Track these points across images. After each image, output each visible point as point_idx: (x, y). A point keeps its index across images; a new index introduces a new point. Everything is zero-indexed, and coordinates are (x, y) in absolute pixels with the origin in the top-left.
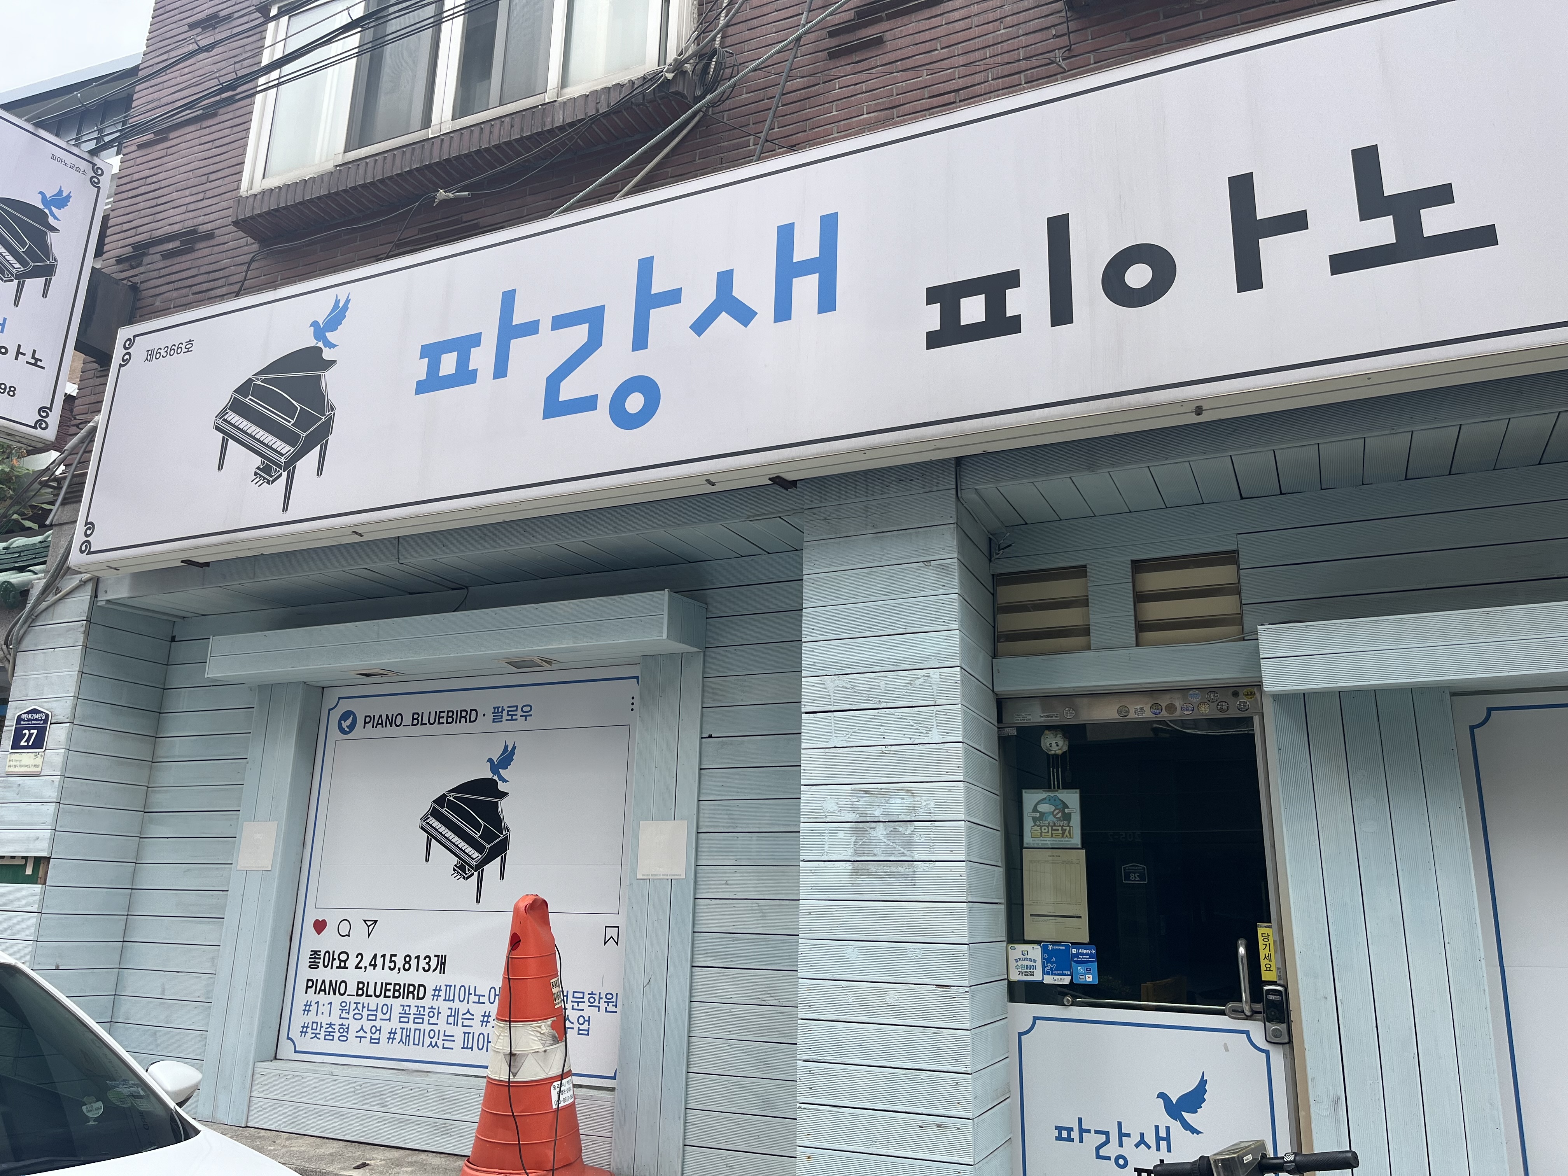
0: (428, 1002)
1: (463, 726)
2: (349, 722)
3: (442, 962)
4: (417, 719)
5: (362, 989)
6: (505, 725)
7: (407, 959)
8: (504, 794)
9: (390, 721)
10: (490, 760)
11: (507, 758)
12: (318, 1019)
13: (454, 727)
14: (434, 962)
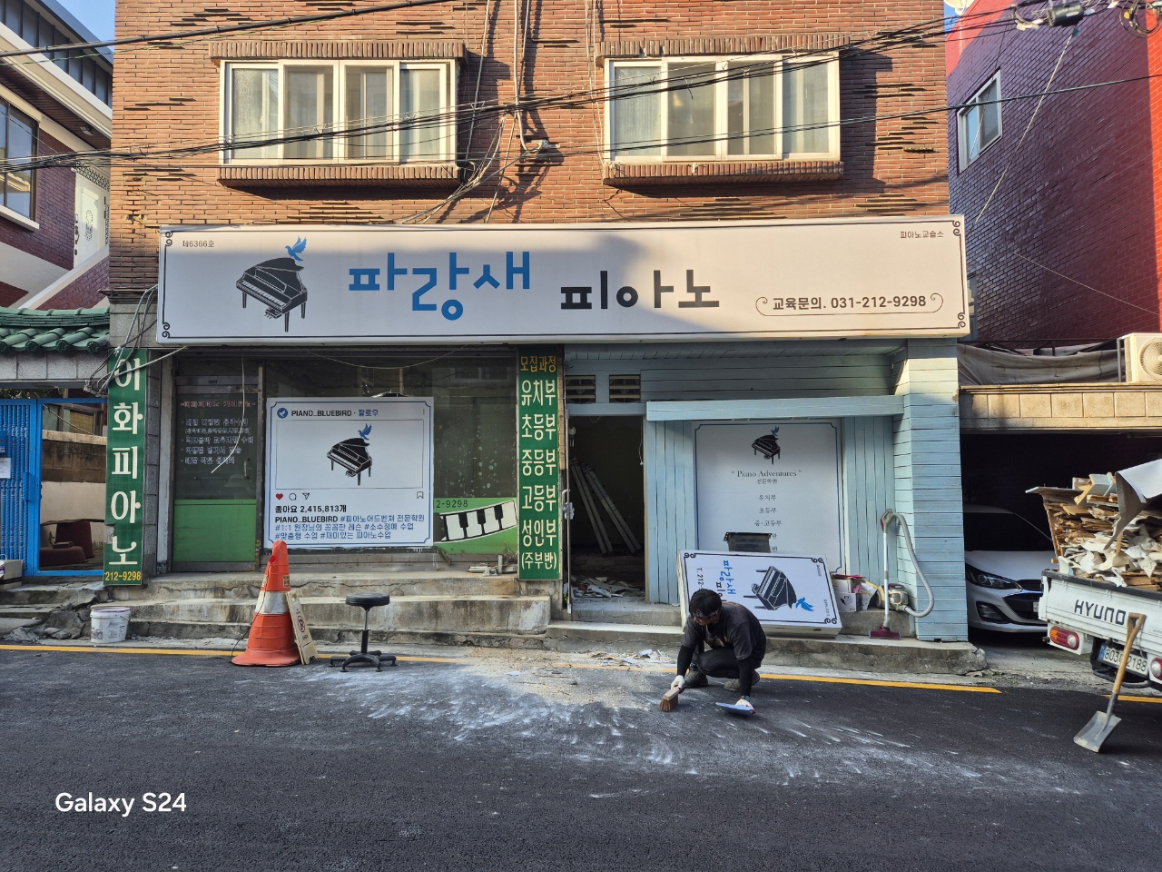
0: (339, 522)
1: (344, 417)
2: (284, 413)
3: (344, 508)
4: (321, 413)
5: (305, 519)
6: (365, 417)
7: (327, 508)
8: (368, 445)
9: (306, 413)
10: (360, 431)
11: (367, 431)
12: (284, 532)
13: (340, 417)
14: (340, 508)
